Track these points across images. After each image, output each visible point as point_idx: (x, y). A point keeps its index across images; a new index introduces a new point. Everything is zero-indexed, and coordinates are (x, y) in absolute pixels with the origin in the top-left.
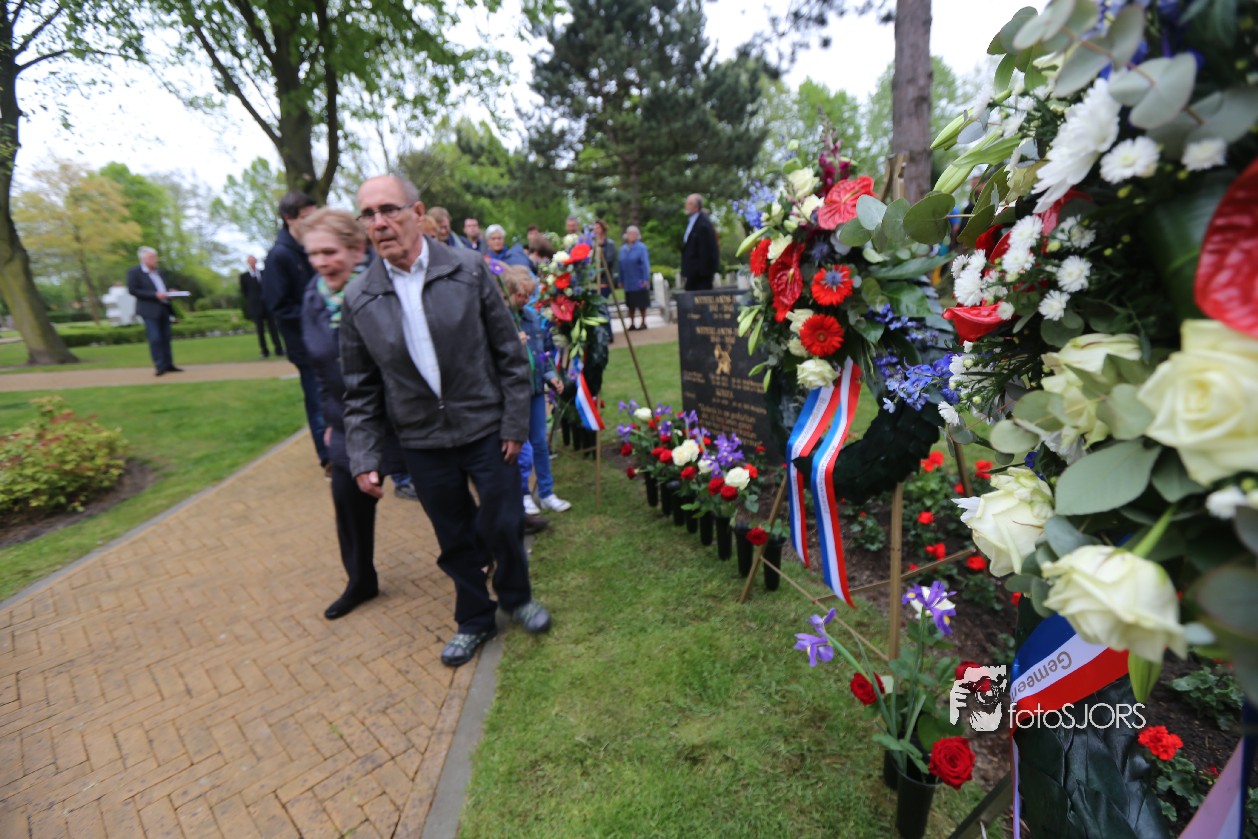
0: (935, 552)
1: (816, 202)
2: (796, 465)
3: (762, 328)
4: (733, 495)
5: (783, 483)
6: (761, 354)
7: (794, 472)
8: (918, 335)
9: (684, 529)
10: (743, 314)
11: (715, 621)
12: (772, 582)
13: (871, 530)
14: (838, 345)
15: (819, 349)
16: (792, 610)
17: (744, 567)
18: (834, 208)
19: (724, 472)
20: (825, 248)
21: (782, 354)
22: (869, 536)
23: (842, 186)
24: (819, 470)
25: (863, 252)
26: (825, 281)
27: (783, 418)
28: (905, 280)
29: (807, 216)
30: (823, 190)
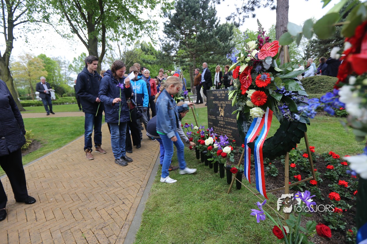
0: (297, 177)
1: (256, 52)
2: (248, 146)
3: (236, 98)
4: (225, 156)
5: (243, 152)
6: (236, 107)
7: (247, 148)
8: (296, 98)
9: (208, 167)
10: (230, 93)
11: (219, 200)
12: (239, 186)
13: (273, 169)
14: (265, 102)
15: (258, 103)
16: (246, 197)
17: (229, 181)
18: (263, 53)
19: (222, 148)
20: (261, 67)
21: (244, 106)
22: (272, 171)
23: (266, 45)
24: (257, 147)
25: (274, 68)
26: (261, 79)
27: (243, 129)
28: (290, 78)
29: (254, 56)
30: (259, 48)
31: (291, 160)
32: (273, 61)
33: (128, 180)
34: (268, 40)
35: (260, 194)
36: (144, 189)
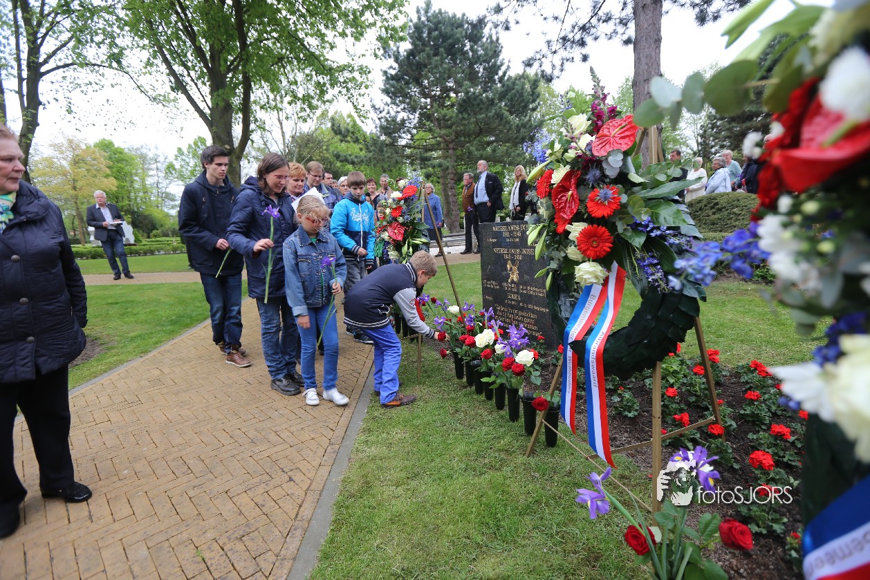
0: (681, 419)
1: (587, 139)
2: (572, 348)
3: (545, 241)
4: (521, 371)
5: (560, 362)
6: (545, 261)
7: (570, 353)
8: (676, 241)
9: (483, 397)
10: (530, 229)
11: (506, 470)
12: (551, 440)
13: (628, 401)
14: (608, 250)
15: (593, 253)
16: (567, 463)
17: (530, 427)
18: (605, 142)
19: (514, 354)
20: (598, 173)
21: (562, 259)
22: (626, 405)
23: (611, 124)
24: (591, 351)
25: (628, 174)
26: (598, 198)
27: (561, 310)
28: (662, 198)
29: (583, 149)
30: (594, 129)
31: (667, 381)
32: (624, 160)
33: (299, 427)
34: (613, 112)
35: (597, 456)
36: (337, 446)
